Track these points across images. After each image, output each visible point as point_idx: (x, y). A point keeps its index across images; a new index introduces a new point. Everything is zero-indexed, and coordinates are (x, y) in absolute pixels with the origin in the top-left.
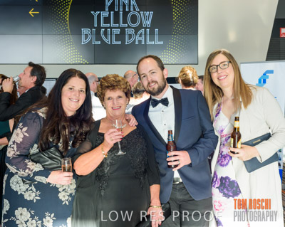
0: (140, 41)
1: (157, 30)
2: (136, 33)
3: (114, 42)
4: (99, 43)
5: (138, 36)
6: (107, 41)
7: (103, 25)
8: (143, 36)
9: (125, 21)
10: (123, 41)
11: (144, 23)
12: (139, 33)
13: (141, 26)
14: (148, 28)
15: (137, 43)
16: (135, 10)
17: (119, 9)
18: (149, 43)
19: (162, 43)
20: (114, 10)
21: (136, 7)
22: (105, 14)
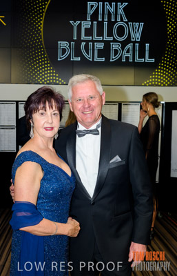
0: (127, 58)
1: (147, 45)
2: (123, 48)
3: (97, 59)
4: (79, 59)
5: (125, 52)
6: (89, 57)
7: (83, 37)
8: (131, 52)
9: (110, 34)
10: (108, 58)
11: (133, 36)
12: (126, 48)
13: (128, 40)
14: (137, 42)
15: (124, 60)
16: (122, 20)
17: (103, 18)
18: (138, 60)
19: (153, 60)
20: (97, 20)
21: (124, 17)
22: (86, 25)
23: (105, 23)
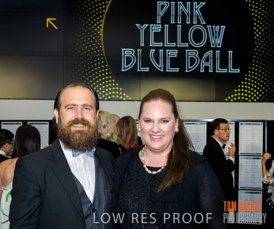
0: (206, 68)
1: (230, 52)
2: (201, 56)
3: (169, 69)
4: (147, 69)
5: (203, 61)
6: (159, 67)
7: (152, 43)
8: (211, 61)
9: (185, 39)
10: (183, 68)
11: (212, 41)
12: (205, 56)
13: (207, 47)
14: (218, 49)
15: (202, 71)
16: (199, 22)
17: (176, 20)
18: (219, 70)
19: (238, 71)
20: (168, 22)
21: (202, 19)
22: (155, 28)
23: (179, 27)
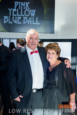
0: (30, 23)
1: (37, 18)
3: (18, 23)
4: (12, 23)
5: (29, 20)
6: (15, 22)
7: (13, 15)
8: (31, 20)
9: (23, 14)
10: (22, 22)
11: (31, 15)
14: (33, 17)
15: (28, 23)
17: (21, 8)
18: (33, 23)
19: (39, 24)
20: (18, 8)
21: (28, 8)
22: (14, 10)
23: (22, 10)
